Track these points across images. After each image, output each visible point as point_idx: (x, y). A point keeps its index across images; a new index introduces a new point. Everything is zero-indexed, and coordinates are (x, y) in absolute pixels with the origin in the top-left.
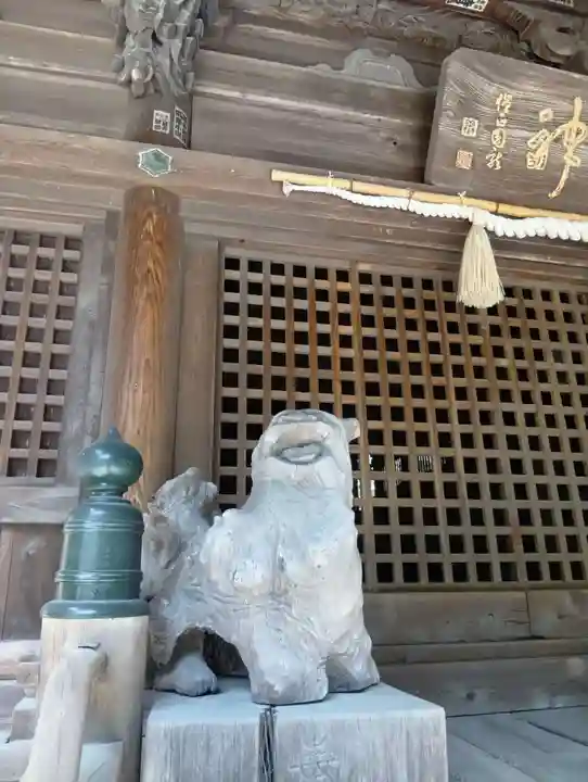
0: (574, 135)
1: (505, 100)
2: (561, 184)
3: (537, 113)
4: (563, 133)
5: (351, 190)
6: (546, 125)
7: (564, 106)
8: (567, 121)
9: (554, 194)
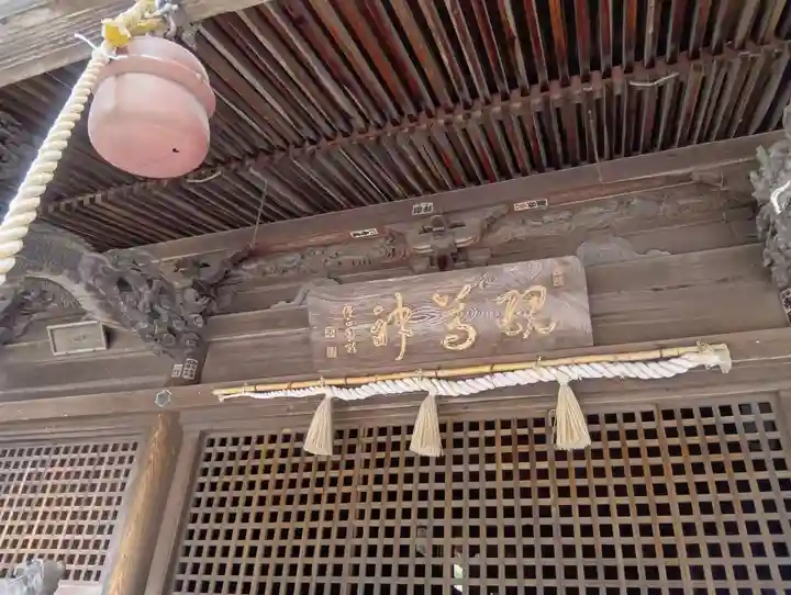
0: (401, 317)
1: (349, 308)
2: (403, 350)
3: (372, 311)
4: (393, 317)
5: (256, 392)
6: (379, 317)
7: (389, 300)
8: (393, 310)
9: (399, 358)
